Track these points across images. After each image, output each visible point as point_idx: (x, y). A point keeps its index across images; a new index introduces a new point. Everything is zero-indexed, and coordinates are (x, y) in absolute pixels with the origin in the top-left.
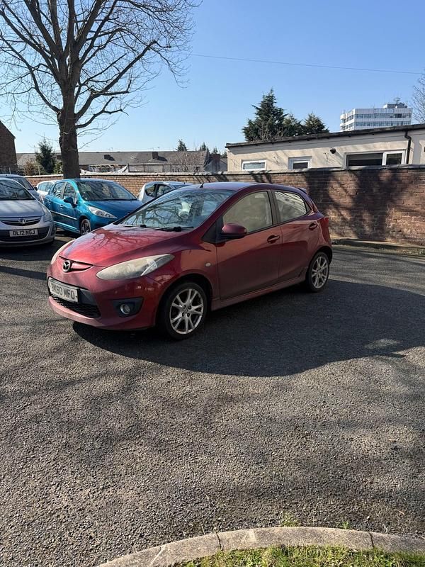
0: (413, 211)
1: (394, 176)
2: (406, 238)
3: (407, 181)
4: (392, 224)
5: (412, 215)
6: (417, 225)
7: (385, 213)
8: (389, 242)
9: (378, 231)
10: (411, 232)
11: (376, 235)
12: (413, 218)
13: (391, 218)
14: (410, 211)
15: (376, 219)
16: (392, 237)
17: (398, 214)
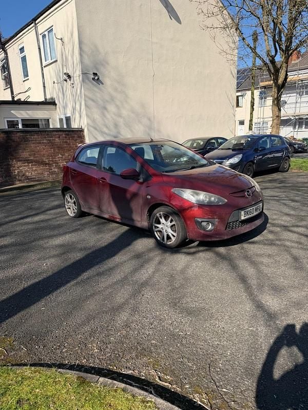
0: (29, 160)
1: (8, 137)
2: (29, 179)
3: (18, 140)
4: (16, 171)
5: (29, 163)
6: (34, 169)
7: (9, 165)
8: (18, 184)
9: (7, 178)
10: (31, 174)
11: (6, 181)
12: (30, 165)
13: (15, 167)
14: (28, 161)
15: (2, 170)
16: (19, 180)
17: (19, 164)
